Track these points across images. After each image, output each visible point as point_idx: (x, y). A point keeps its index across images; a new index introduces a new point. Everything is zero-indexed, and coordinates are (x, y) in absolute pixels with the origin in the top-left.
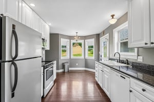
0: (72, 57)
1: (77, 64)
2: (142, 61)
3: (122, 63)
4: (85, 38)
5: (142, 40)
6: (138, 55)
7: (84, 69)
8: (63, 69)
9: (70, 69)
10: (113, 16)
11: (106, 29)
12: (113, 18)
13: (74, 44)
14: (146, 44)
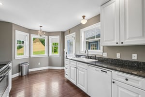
0: (32, 55)
1: (39, 64)
2: (106, 56)
3: (91, 58)
4: (49, 34)
5: (114, 40)
6: (104, 52)
7: (48, 68)
8: (19, 72)
9: (30, 70)
10: (84, 17)
11: (73, 28)
12: (84, 19)
13: (34, 39)
14: (117, 43)
